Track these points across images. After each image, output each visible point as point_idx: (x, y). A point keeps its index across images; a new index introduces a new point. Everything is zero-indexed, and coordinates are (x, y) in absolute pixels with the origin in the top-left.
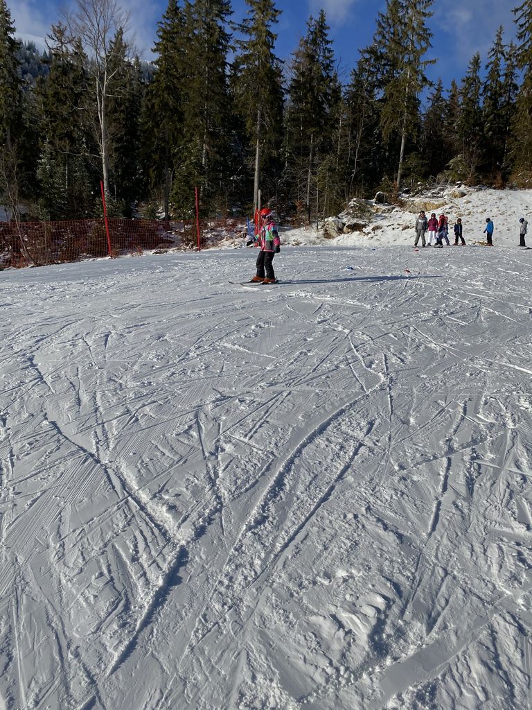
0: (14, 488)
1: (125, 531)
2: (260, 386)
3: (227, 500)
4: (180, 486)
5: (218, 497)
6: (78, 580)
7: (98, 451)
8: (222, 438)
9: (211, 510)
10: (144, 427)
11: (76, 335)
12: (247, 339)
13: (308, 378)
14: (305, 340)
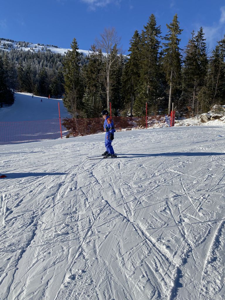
0: (97, 229)
1: (149, 256)
2: (193, 191)
3: (193, 246)
4: (168, 237)
5: (189, 245)
6: (134, 277)
7: (127, 215)
8: (182, 215)
9: (187, 250)
10: (145, 207)
11: (107, 164)
12: (181, 168)
13: (216, 188)
14: (208, 169)
